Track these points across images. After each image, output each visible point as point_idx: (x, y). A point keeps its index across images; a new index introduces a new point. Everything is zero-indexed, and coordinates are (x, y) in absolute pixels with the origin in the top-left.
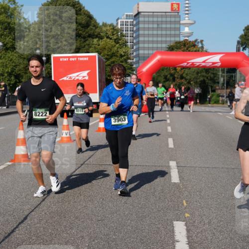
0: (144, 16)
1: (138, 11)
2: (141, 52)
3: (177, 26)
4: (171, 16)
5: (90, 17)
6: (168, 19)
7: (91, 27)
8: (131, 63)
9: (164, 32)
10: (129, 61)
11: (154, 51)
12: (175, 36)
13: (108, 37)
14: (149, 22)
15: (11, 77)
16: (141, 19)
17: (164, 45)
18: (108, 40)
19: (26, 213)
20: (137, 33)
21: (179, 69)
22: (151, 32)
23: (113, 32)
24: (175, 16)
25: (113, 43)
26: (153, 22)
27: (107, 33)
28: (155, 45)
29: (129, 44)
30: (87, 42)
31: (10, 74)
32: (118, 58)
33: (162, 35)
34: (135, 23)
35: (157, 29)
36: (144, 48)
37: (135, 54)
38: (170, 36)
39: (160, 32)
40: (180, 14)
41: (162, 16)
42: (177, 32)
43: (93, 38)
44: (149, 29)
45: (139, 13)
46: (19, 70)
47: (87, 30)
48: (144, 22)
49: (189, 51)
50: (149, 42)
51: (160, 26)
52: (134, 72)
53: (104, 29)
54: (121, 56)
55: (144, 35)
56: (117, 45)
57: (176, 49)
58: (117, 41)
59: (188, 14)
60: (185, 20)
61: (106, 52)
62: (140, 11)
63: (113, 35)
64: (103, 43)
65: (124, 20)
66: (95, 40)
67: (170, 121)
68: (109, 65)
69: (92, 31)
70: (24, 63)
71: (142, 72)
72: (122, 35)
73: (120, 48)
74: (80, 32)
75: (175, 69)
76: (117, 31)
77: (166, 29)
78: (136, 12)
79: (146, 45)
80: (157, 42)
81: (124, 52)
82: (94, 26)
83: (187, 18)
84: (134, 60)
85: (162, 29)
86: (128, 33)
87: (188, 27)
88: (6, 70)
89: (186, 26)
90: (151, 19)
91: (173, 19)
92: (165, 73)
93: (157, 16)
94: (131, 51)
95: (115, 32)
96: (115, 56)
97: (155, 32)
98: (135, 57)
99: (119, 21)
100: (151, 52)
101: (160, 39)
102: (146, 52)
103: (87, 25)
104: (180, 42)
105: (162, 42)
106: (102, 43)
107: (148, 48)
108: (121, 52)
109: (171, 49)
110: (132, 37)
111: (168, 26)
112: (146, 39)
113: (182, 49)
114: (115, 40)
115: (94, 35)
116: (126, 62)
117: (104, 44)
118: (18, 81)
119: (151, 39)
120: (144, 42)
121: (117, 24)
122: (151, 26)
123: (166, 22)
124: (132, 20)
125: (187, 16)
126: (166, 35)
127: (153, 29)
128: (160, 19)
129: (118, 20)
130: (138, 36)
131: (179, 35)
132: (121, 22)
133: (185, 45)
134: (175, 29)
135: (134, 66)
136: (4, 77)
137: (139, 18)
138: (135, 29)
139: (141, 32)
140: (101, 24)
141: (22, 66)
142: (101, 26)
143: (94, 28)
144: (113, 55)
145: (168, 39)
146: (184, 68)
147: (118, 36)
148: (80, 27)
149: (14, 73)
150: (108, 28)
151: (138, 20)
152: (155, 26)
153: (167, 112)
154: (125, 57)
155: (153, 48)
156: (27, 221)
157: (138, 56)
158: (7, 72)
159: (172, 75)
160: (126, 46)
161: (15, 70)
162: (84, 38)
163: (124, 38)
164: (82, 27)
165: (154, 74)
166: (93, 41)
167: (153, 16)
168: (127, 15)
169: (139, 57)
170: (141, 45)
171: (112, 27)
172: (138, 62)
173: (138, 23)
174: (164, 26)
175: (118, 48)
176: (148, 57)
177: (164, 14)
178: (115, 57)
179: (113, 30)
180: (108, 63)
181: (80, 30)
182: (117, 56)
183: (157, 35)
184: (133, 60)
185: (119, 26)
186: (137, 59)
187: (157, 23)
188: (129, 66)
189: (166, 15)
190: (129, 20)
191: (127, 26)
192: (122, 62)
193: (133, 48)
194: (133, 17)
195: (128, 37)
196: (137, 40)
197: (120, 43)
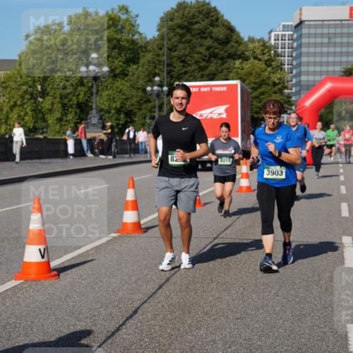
0: (309, 27)
1: (300, 19)
2: (303, 78)
4: (349, 26)
5: (231, 30)
6: (345, 30)
7: (232, 43)
8: (289, 94)
9: (338, 50)
10: (286, 91)
11: (323, 77)
13: (255, 58)
14: (315, 35)
15: (119, 115)
16: (305, 31)
17: (338, 68)
18: (256, 62)
19: (136, 305)
20: (299, 51)
22: (318, 50)
23: (263, 50)
25: (263, 66)
26: (322, 35)
27: (254, 52)
28: (324, 68)
29: (286, 67)
30: (226, 65)
31: (119, 111)
32: (270, 88)
33: (335, 54)
34: (295, 36)
35: (328, 45)
36: (308, 73)
37: (294, 81)
38: (348, 54)
39: (331, 50)
41: (336, 26)
43: (235, 59)
44: (315, 45)
45: (301, 22)
46: (132, 105)
47: (226, 48)
48: (309, 35)
50: (315, 64)
51: (332, 40)
52: (293, 107)
53: (251, 46)
54: (275, 84)
55: (308, 54)
56: (269, 69)
58: (268, 63)
61: (252, 79)
62: (303, 19)
63: (264, 54)
65: (280, 33)
66: (238, 63)
67: (345, 177)
68: (257, 97)
69: (233, 50)
70: (138, 95)
71: (304, 106)
72: (277, 55)
73: (274, 73)
74: (217, 51)
76: (270, 48)
77: (342, 44)
78: (298, 21)
79: (311, 69)
80: (328, 64)
81: (278, 79)
82: (237, 42)
84: (294, 90)
85: (335, 45)
86: (285, 52)
88: (114, 106)
90: (319, 31)
93: (329, 26)
94: (288, 77)
95: (266, 51)
96: (265, 84)
97: (325, 50)
98: (295, 85)
99: (273, 34)
100: (318, 78)
102: (311, 78)
103: (226, 41)
105: (334, 64)
106: (247, 66)
107: (315, 73)
108: (275, 78)
109: (348, 73)
110: (291, 56)
111: (345, 40)
112: (312, 59)
114: (266, 61)
115: (235, 55)
116: (282, 93)
117: (250, 67)
118: (129, 120)
119: (318, 59)
120: (308, 64)
121: (270, 38)
122: (319, 40)
123: (342, 35)
124: (292, 33)
126: (341, 54)
127: (322, 45)
128: (332, 31)
129: (270, 32)
130: (300, 56)
132: (275, 35)
135: (293, 98)
136: (111, 114)
137: (301, 29)
138: (295, 45)
139: (304, 50)
140: (246, 39)
141: (135, 100)
142: (246, 42)
143: (236, 45)
144: (263, 83)
145: (344, 59)
147: (270, 55)
148: (216, 44)
149: (124, 109)
150: (257, 44)
151: (299, 33)
152: (325, 40)
153: (341, 165)
154: (280, 86)
155: (321, 73)
156: (137, 315)
157: (299, 84)
158: (115, 108)
160: (281, 70)
161: (125, 104)
162: (222, 59)
163: (280, 58)
164: (219, 44)
165: (323, 110)
166: (234, 64)
167: (322, 26)
168: (284, 26)
170: (304, 69)
171: (261, 43)
172: (298, 93)
173: (300, 37)
174: (338, 40)
175: (270, 73)
176: (314, 85)
177: (339, 22)
178: (264, 86)
179: (263, 48)
180: (255, 94)
181: (216, 48)
182: (268, 85)
183: (328, 54)
184: (291, 89)
185: (273, 42)
186: (298, 88)
187: (329, 36)
188: (285, 98)
189: (342, 24)
190: (287, 33)
191: (283, 42)
192: (275, 93)
193: (291, 73)
194: (293, 28)
195: (285, 56)
196: (298, 61)
197: (274, 66)
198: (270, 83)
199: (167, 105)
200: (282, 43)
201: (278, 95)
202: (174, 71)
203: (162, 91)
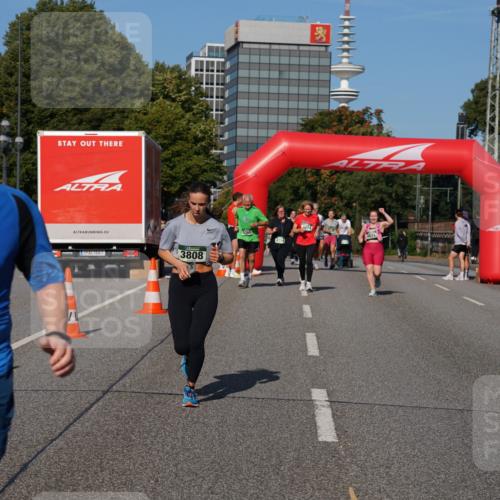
0: (250, 52)
1: (236, 39)
2: (241, 132)
3: (324, 76)
4: (310, 54)
6: (304, 61)
8: (219, 156)
9: (294, 90)
10: (214, 151)
11: (272, 132)
12: (318, 98)
13: (167, 97)
14: (259, 66)
16: (243, 58)
17: (293, 119)
18: (168, 103)
20: (234, 90)
21: (325, 173)
22: (264, 89)
23: (178, 86)
24: (319, 55)
25: (179, 110)
26: (270, 66)
27: (165, 88)
28: (273, 118)
29: (214, 112)
32: (190, 145)
33: (289, 97)
34: (228, 65)
35: (279, 81)
36: (248, 125)
37: (227, 136)
38: (308, 97)
39: (284, 89)
40: (330, 49)
41: (290, 54)
42: (324, 91)
44: (259, 81)
45: (238, 44)
48: (250, 65)
49: (350, 133)
50: (258, 110)
51: (285, 75)
52: (225, 178)
53: (159, 77)
54: (197, 140)
55: (248, 95)
56: (188, 115)
57: (320, 129)
58: (187, 106)
59: (347, 50)
60: (340, 63)
61: (161, 131)
62: (240, 40)
63: (180, 91)
64: (154, 108)
65: (205, 59)
68: (169, 160)
71: (245, 177)
72: (200, 93)
73: (195, 123)
75: (317, 173)
76: (188, 82)
77: (299, 82)
78: (233, 43)
79: (253, 118)
80: (278, 111)
81: (201, 131)
83: (345, 60)
84: (225, 151)
85: (289, 82)
86: (212, 89)
87: (347, 79)
89: (342, 79)
90: (265, 59)
91: (314, 61)
92: (296, 181)
93: (280, 53)
94: (217, 129)
95: (184, 86)
96: (181, 139)
97: (274, 89)
98: (227, 143)
99: (193, 60)
100: (263, 133)
101: (283, 104)
102: (253, 132)
104: (329, 113)
105: (288, 111)
107: (258, 125)
108: (197, 129)
109: (310, 127)
110: (222, 97)
111: (304, 76)
112: (254, 103)
113: (335, 129)
114: (184, 102)
116: (208, 155)
117: (157, 112)
119: (264, 104)
120: (248, 110)
121: (189, 67)
122: (264, 74)
123: (299, 67)
124: (222, 60)
125: (345, 54)
126: (299, 97)
127: (269, 81)
128: (285, 60)
129: (189, 58)
130: (235, 96)
131: (327, 98)
132: (197, 62)
133: (340, 121)
134: (319, 83)
135: (225, 164)
137: (238, 54)
138: (228, 79)
139: (242, 88)
140: (151, 66)
142: (151, 71)
144: (179, 136)
145: (303, 105)
146: (337, 172)
147: (189, 94)
150: (169, 76)
151: (235, 60)
152: (275, 74)
154: (203, 143)
155: (268, 125)
157: (234, 140)
159: (310, 186)
160: (207, 117)
163: (204, 98)
165: (271, 185)
167: (270, 53)
168: (211, 49)
169: (236, 143)
170: (241, 117)
171: (176, 74)
173: (236, 67)
174: (294, 75)
175: (189, 121)
176: (258, 144)
177: (295, 48)
178: (183, 142)
179: (178, 82)
180: (165, 154)
182: (186, 140)
183: (279, 96)
184: (222, 149)
185: (193, 73)
186: (233, 147)
187: (280, 67)
188: (213, 162)
189: (300, 51)
190: (216, 60)
191: (210, 73)
192: (198, 153)
193: (222, 123)
194: (226, 53)
195: (212, 97)
196: (233, 105)
197: (195, 111)
198: (190, 137)
199: (21, 166)
200: (207, 75)
201: (201, 157)
202: (33, 112)
203: (14, 144)
